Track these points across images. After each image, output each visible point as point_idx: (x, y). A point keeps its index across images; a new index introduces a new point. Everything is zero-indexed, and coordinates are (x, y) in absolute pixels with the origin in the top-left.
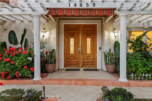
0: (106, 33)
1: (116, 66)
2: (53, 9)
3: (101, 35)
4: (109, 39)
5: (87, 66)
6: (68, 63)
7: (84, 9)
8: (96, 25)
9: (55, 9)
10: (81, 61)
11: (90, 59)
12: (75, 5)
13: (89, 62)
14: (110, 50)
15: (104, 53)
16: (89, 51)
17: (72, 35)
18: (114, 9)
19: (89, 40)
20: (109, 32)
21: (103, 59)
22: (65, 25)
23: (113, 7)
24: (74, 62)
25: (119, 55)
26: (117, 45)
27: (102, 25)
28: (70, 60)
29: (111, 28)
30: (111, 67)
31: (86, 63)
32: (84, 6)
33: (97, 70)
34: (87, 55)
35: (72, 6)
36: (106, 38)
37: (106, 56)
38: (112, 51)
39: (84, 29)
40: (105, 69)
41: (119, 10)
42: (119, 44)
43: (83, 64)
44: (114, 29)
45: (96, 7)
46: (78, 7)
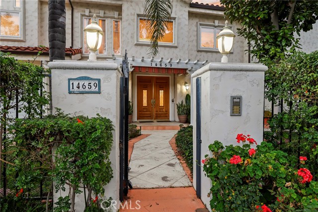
0: (179, 86)
1: (188, 116)
2: (137, 67)
3: (173, 88)
4: (181, 92)
5: (160, 118)
6: (141, 116)
7: (163, 68)
8: (169, 77)
9: (139, 67)
10: (154, 113)
11: (163, 111)
12: (156, 65)
13: (162, 114)
14: (182, 102)
15: (177, 105)
16: (162, 103)
17: (145, 88)
18: (186, 69)
19: (161, 93)
20: (181, 85)
21: (176, 110)
22: (137, 76)
23: (185, 68)
24: (147, 114)
25: (190, 107)
26: (188, 97)
27: (175, 78)
28: (143, 113)
29: (183, 81)
30: (183, 117)
31: (159, 116)
32: (163, 66)
33: (170, 122)
34: (160, 108)
35: (154, 65)
36: (179, 91)
37: (179, 108)
38: (184, 103)
39: (157, 81)
40: (177, 120)
41: (190, 71)
42: (190, 97)
43: (156, 117)
44: (186, 83)
45: (172, 67)
46: (158, 66)
